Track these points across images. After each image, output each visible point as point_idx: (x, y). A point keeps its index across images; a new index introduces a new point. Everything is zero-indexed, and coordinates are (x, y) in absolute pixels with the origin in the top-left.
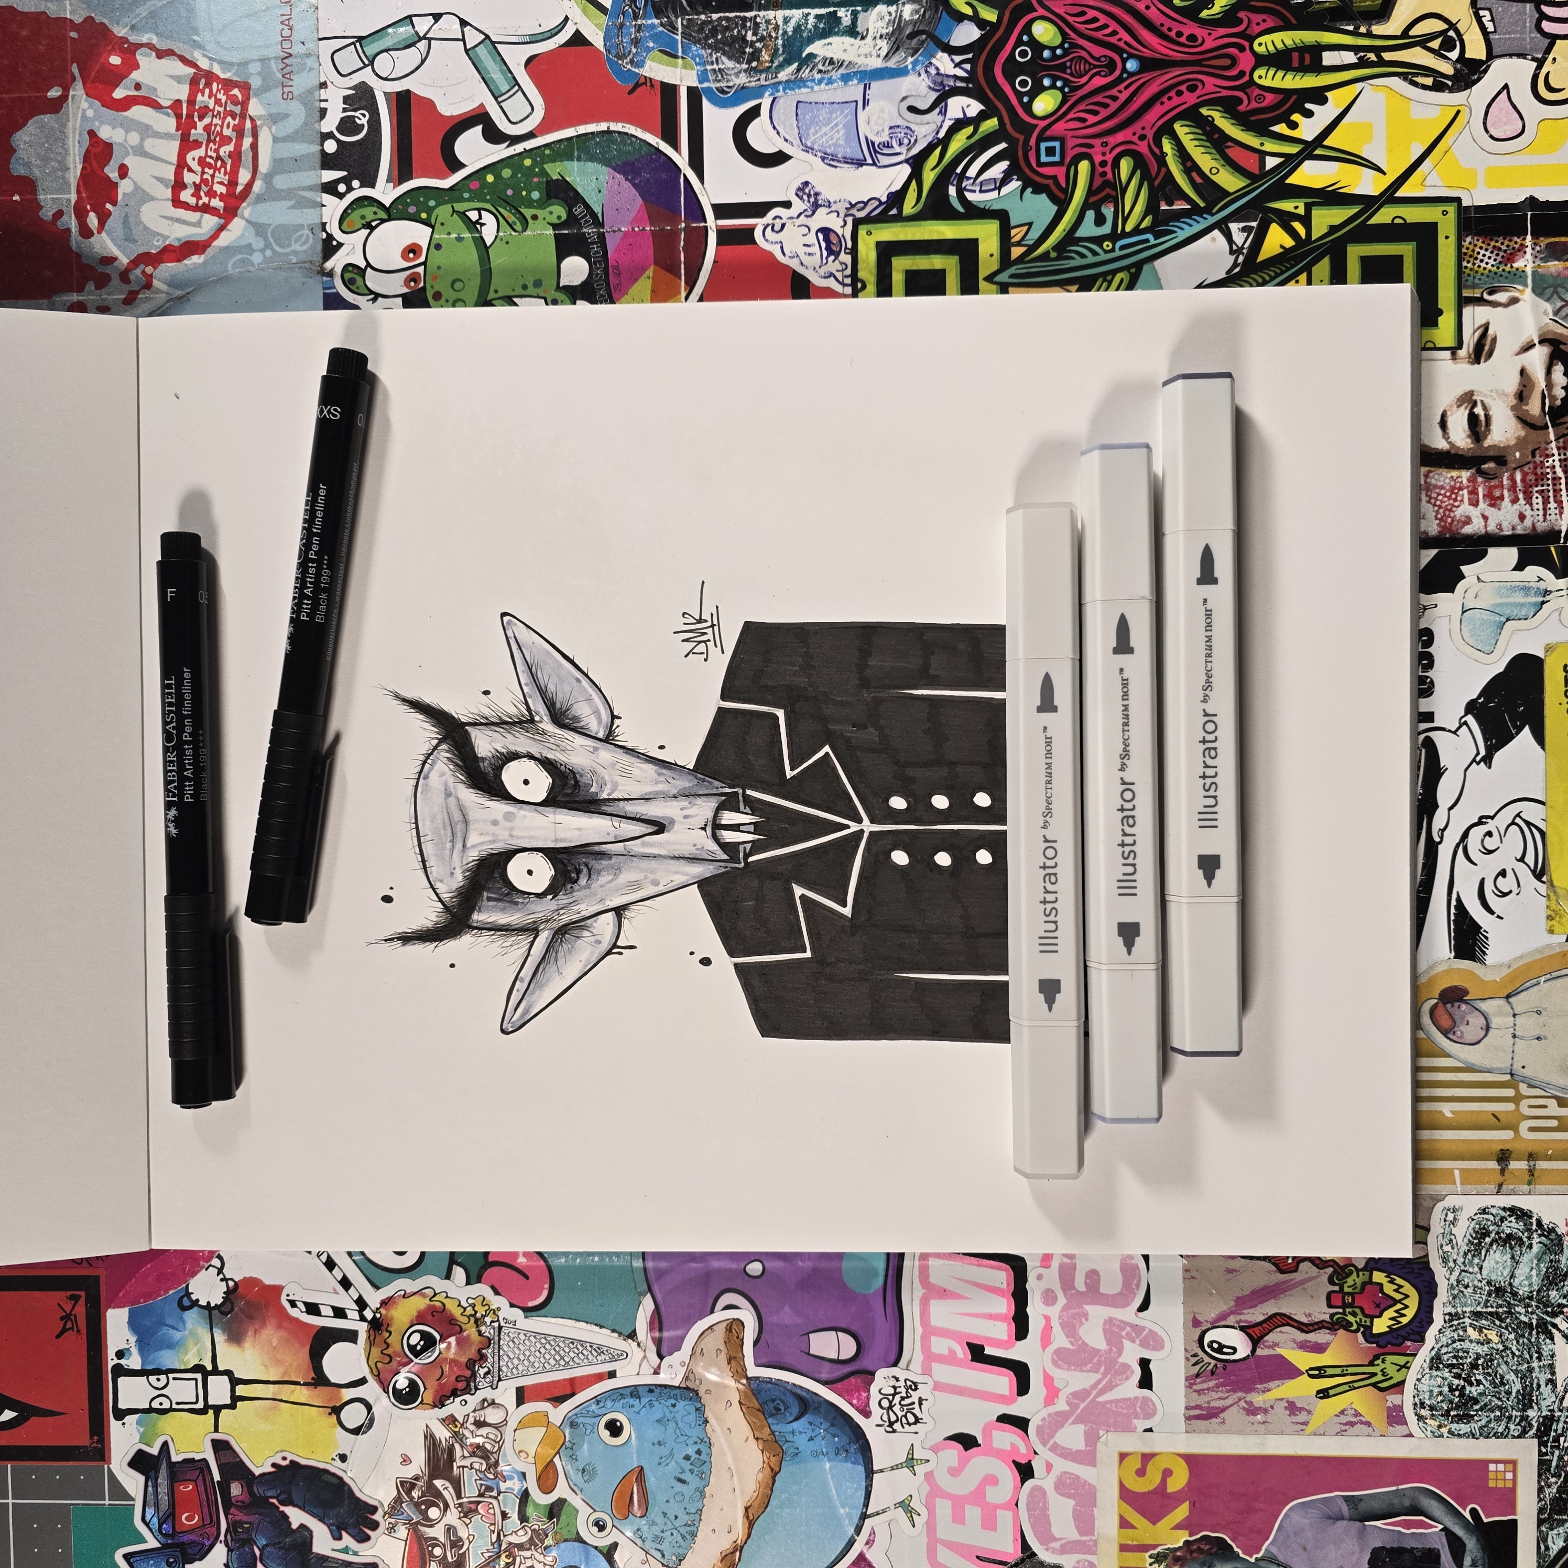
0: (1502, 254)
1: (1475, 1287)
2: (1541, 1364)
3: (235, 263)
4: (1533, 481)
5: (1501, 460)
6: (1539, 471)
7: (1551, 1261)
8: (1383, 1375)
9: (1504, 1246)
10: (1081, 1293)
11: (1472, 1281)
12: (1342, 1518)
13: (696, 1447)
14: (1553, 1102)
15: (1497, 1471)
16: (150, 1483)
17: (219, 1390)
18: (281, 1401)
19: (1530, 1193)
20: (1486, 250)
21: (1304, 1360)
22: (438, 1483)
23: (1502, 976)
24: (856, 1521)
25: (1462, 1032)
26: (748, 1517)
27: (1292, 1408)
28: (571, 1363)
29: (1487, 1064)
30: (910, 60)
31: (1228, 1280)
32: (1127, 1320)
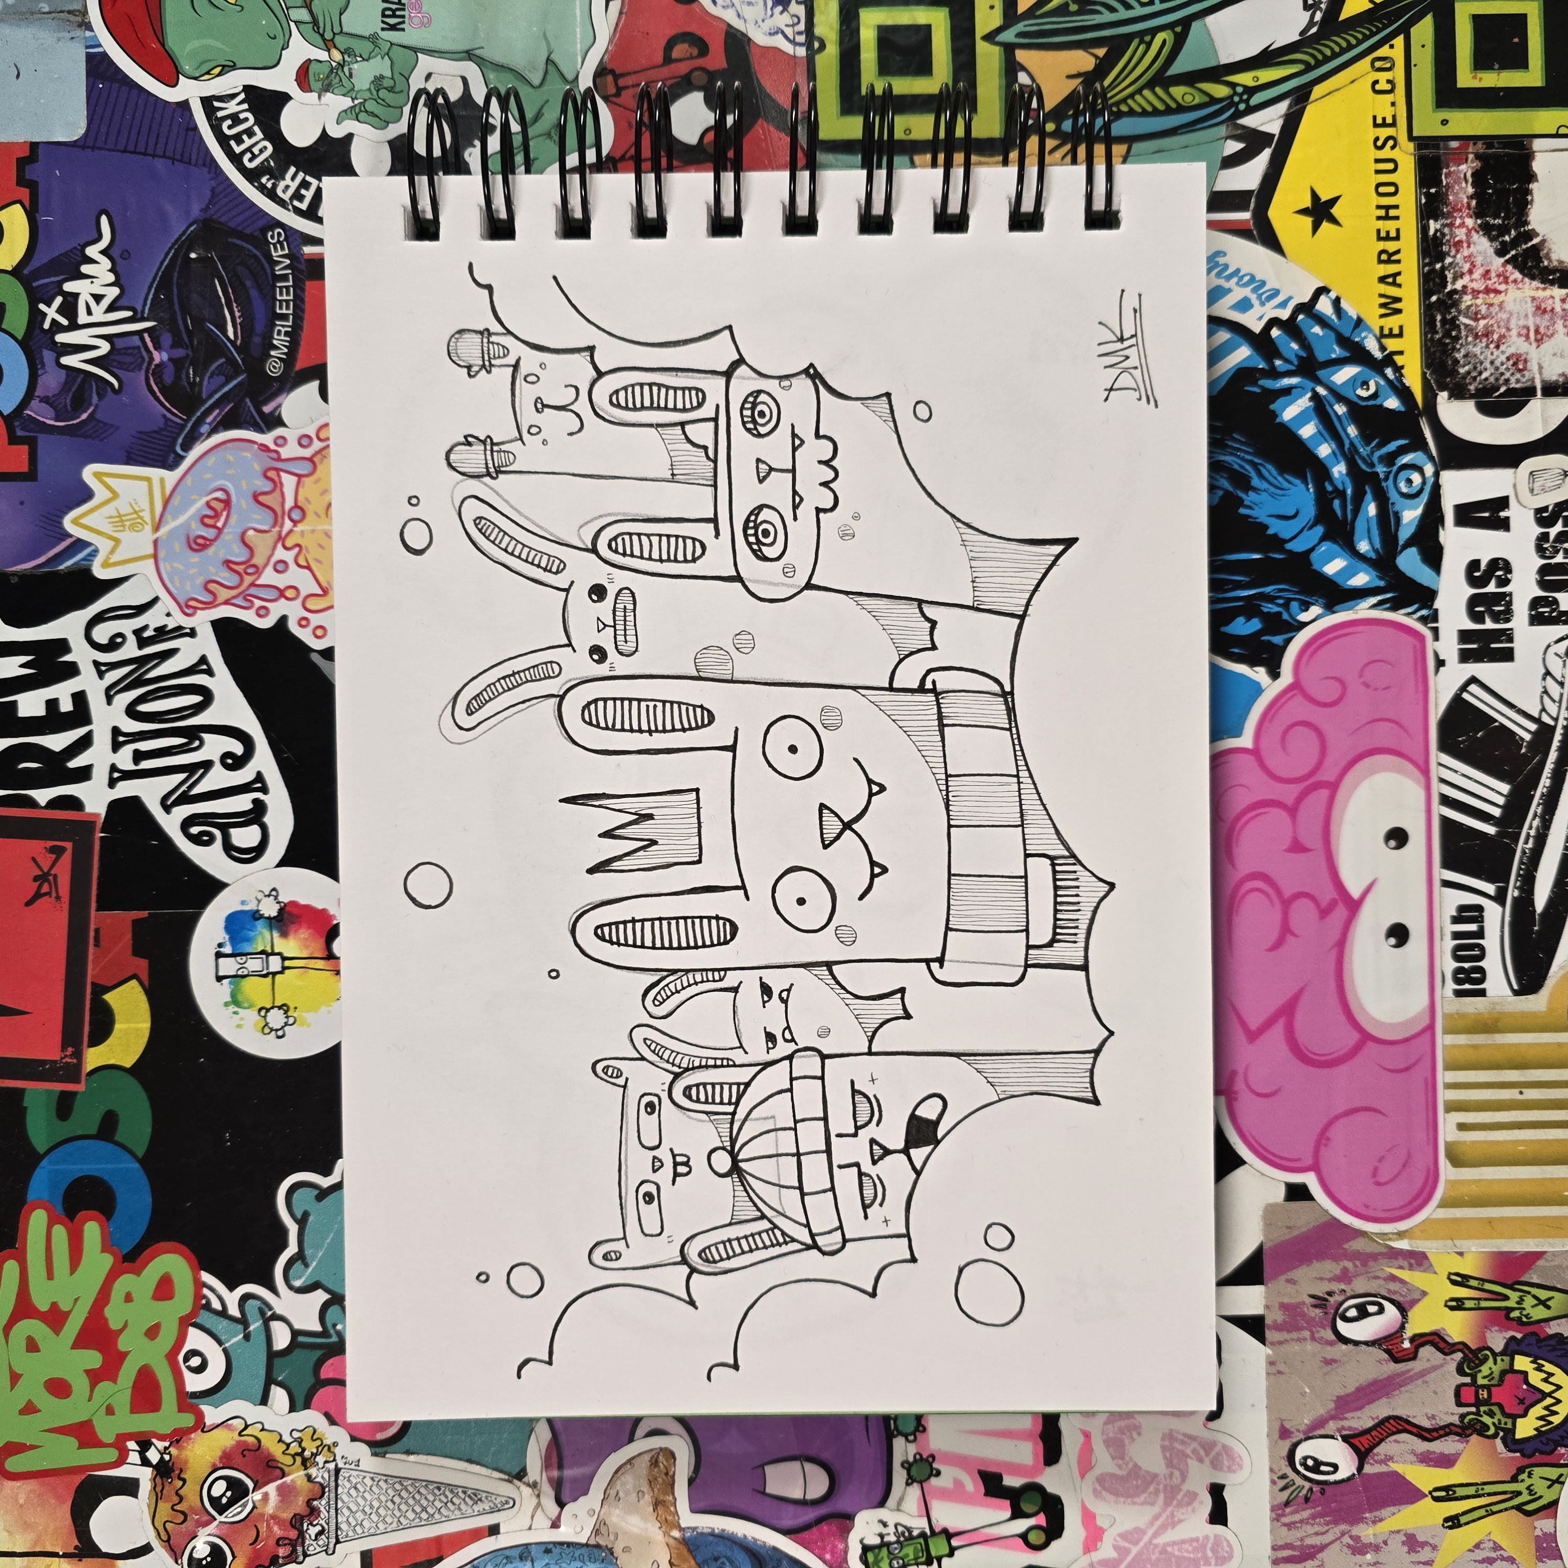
8: (1530, 1494)
21: (1425, 1477)
27: (1412, 1542)
28: (437, 1516)
31: (1325, 1374)
32: (1194, 1432)
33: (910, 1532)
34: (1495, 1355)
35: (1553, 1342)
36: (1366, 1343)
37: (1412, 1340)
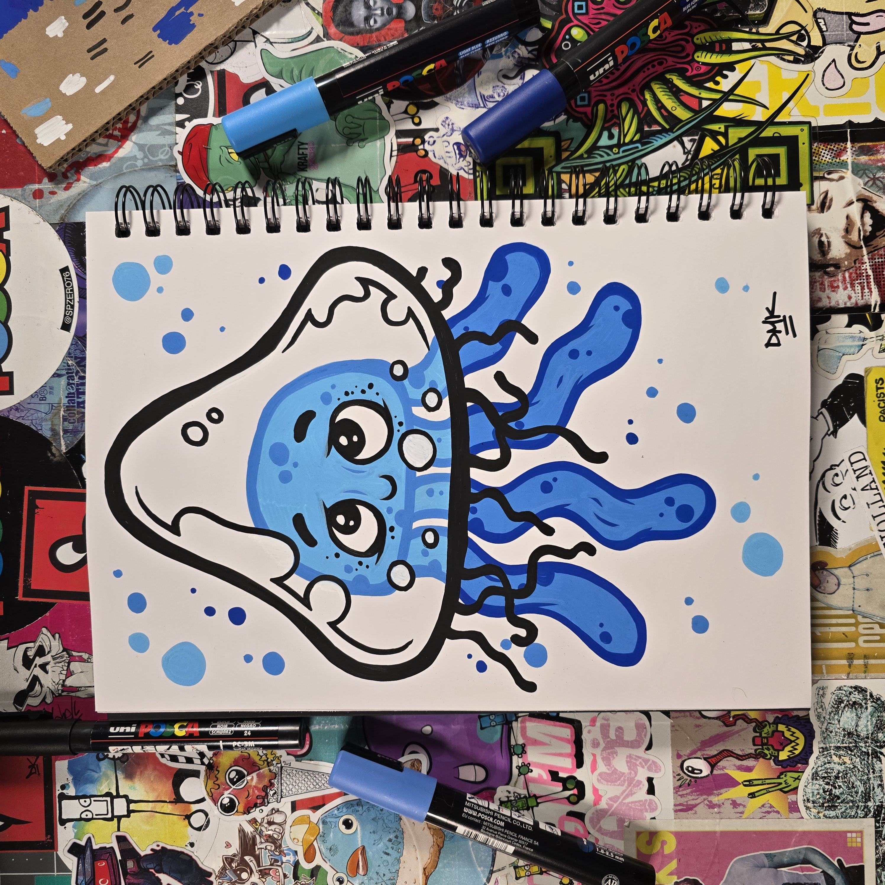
0: (834, 152)
1: (836, 732)
2: (875, 775)
3: (127, 166)
4: (855, 277)
5: (837, 266)
6: (858, 272)
7: (879, 716)
8: (786, 784)
9: (852, 708)
10: (613, 740)
11: (834, 729)
12: (764, 867)
13: (395, 834)
14: (877, 626)
15: (852, 837)
16: (80, 862)
17: (120, 806)
18: (156, 812)
19: (865, 678)
20: (826, 150)
21: (740, 776)
22: (247, 858)
23: (846, 554)
24: (487, 874)
25: (825, 587)
26: (425, 874)
27: (735, 804)
28: (323, 787)
29: (840, 605)
30: (503, 49)
31: (696, 731)
32: (640, 755)
33: (520, 796)
34: (770, 724)
35: (795, 719)
36: (713, 718)
37: (734, 717)
